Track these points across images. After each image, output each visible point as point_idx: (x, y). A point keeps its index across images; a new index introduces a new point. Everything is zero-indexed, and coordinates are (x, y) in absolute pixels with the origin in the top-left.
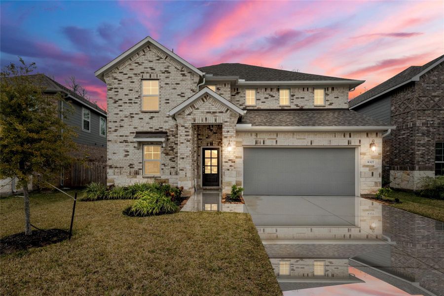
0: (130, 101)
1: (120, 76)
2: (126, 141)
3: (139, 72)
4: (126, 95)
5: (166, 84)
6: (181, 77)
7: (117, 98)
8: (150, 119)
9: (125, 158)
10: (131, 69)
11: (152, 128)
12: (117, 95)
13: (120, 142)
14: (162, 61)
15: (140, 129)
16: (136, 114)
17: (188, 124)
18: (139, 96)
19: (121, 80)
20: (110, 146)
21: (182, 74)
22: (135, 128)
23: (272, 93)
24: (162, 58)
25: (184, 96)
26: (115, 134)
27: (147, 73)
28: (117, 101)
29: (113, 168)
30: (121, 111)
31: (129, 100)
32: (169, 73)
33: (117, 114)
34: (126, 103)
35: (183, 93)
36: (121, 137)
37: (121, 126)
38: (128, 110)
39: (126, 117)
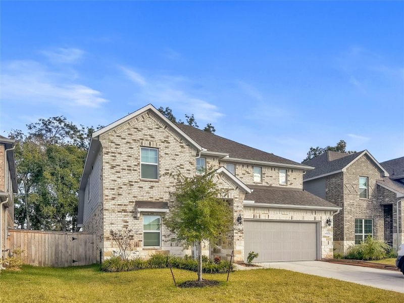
0: (129, 168)
1: (117, 140)
2: (125, 211)
3: (139, 138)
4: (124, 161)
5: (166, 154)
6: (180, 149)
7: (114, 164)
8: (150, 188)
9: (124, 229)
10: (129, 134)
11: (152, 198)
12: (114, 160)
13: (119, 212)
14: (161, 130)
15: (140, 199)
16: (135, 182)
18: (138, 164)
19: (119, 145)
20: (106, 215)
21: (181, 146)
22: (134, 197)
23: (248, 170)
24: (161, 127)
25: (183, 168)
26: (113, 202)
27: (146, 140)
28: (115, 167)
30: (118, 177)
31: (128, 166)
32: (169, 143)
33: (115, 181)
34: (125, 169)
35: (181, 165)
36: (119, 206)
37: (119, 195)
38: (127, 177)
39: (125, 185)
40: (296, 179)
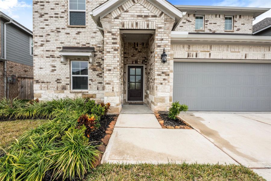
0: (56, 16)
2: (52, 56)
4: (52, 9)
7: (43, 12)
8: (77, 34)
9: (52, 73)
11: (79, 43)
12: (43, 9)
13: (47, 57)
15: (67, 44)
16: (63, 29)
17: (116, 30)
18: (65, 11)
20: (36, 60)
22: (62, 43)
23: (189, 19)
26: (42, 48)
28: (43, 15)
29: (40, 82)
30: (47, 25)
31: (56, 14)
33: (43, 28)
34: (52, 17)
36: (47, 52)
37: (47, 41)
38: (54, 24)
39: (53, 32)
40: (244, 24)
